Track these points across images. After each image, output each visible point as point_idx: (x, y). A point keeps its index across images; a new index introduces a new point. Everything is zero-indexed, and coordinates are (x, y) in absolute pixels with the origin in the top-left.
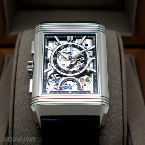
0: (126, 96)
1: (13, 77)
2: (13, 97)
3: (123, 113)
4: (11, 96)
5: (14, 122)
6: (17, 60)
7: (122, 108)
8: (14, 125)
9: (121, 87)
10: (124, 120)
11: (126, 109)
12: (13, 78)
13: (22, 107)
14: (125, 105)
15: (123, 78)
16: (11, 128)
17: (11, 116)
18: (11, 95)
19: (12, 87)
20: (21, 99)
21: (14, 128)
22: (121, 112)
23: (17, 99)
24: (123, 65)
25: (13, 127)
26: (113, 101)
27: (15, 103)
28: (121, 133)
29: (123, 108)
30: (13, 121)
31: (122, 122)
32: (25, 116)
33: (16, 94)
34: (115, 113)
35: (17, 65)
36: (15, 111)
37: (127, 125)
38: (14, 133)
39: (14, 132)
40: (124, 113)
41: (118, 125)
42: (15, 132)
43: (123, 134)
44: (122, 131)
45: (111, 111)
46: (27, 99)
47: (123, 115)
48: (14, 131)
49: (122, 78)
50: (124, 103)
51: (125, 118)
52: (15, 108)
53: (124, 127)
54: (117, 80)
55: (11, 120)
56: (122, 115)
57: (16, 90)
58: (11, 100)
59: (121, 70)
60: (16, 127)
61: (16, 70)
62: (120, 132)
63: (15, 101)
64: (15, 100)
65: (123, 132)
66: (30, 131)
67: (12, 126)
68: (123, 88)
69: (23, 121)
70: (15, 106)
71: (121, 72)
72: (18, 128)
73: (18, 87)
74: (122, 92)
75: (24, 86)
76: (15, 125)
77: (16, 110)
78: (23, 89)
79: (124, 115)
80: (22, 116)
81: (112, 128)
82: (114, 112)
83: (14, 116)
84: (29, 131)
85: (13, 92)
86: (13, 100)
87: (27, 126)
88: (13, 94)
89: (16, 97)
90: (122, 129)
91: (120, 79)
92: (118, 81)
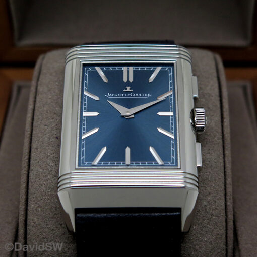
0: (230, 164)
1: (27, 131)
2: (27, 167)
3: (225, 194)
4: (23, 166)
5: (28, 212)
6: (35, 101)
7: (223, 185)
8: (28, 217)
9: (222, 148)
10: (228, 207)
11: (231, 187)
12: (28, 133)
13: (42, 185)
14: (229, 181)
15: (225, 133)
16: (24, 222)
17: (23, 201)
18: (23, 163)
19: (25, 148)
20: (41, 170)
21: (28, 223)
22: (222, 194)
23: (34, 170)
24: (224, 110)
25: (26, 221)
26: (208, 174)
27: (30, 178)
28: (223, 231)
29: (225, 186)
30: (26, 210)
31: (224, 212)
32: (49, 201)
33: (32, 162)
34: (212, 195)
35: (34, 110)
36: (29, 192)
37: (232, 217)
38: (28, 232)
39: (28, 230)
40: (228, 194)
41: (216, 216)
42: (30, 230)
43: (227, 233)
44: (225, 228)
45: (204, 191)
46: (51, 171)
47: (225, 198)
48: (28, 228)
49: (223, 132)
50: (227, 177)
51: (228, 203)
52: (30, 187)
53: (228, 220)
54: (215, 136)
55: (22, 207)
56: (223, 198)
57: (32, 155)
58: (24, 172)
59: (222, 118)
60: (33, 220)
61: (33, 119)
62: (221, 228)
63: (30, 174)
64: (30, 172)
65: (226, 230)
66: (57, 228)
67: (24, 218)
68: (225, 150)
69: (45, 210)
70: (30, 183)
71: (222, 122)
72: (34, 223)
73: (37, 148)
74: (224, 158)
75: (47, 148)
76: (30, 217)
77: (31, 190)
78: (45, 153)
79: (228, 198)
80: (42, 201)
81: (206, 221)
82: (210, 193)
83: (29, 201)
84: (54, 227)
85: (27, 157)
86: (27, 173)
87: (53, 218)
88: (27, 161)
89: (32, 168)
90: (224, 224)
91: (221, 134)
92: (216, 138)
